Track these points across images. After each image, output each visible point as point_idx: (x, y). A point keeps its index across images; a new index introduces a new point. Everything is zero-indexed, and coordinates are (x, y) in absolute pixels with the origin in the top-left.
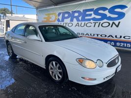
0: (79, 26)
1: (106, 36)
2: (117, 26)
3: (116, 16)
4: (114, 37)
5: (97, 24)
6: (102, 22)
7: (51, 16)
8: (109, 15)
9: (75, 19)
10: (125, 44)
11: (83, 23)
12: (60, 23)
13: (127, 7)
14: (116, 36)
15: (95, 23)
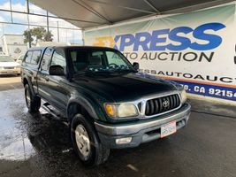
0: (146, 58)
1: (192, 76)
2: (209, 60)
3: (207, 42)
4: (205, 78)
5: (176, 56)
6: (184, 52)
8: (193, 40)
9: (140, 47)
10: (224, 92)
11: (153, 53)
13: (224, 26)
14: (208, 78)
15: (173, 54)
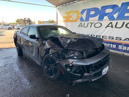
0: (112, 27)
7: (71, 14)
12: (83, 23)
